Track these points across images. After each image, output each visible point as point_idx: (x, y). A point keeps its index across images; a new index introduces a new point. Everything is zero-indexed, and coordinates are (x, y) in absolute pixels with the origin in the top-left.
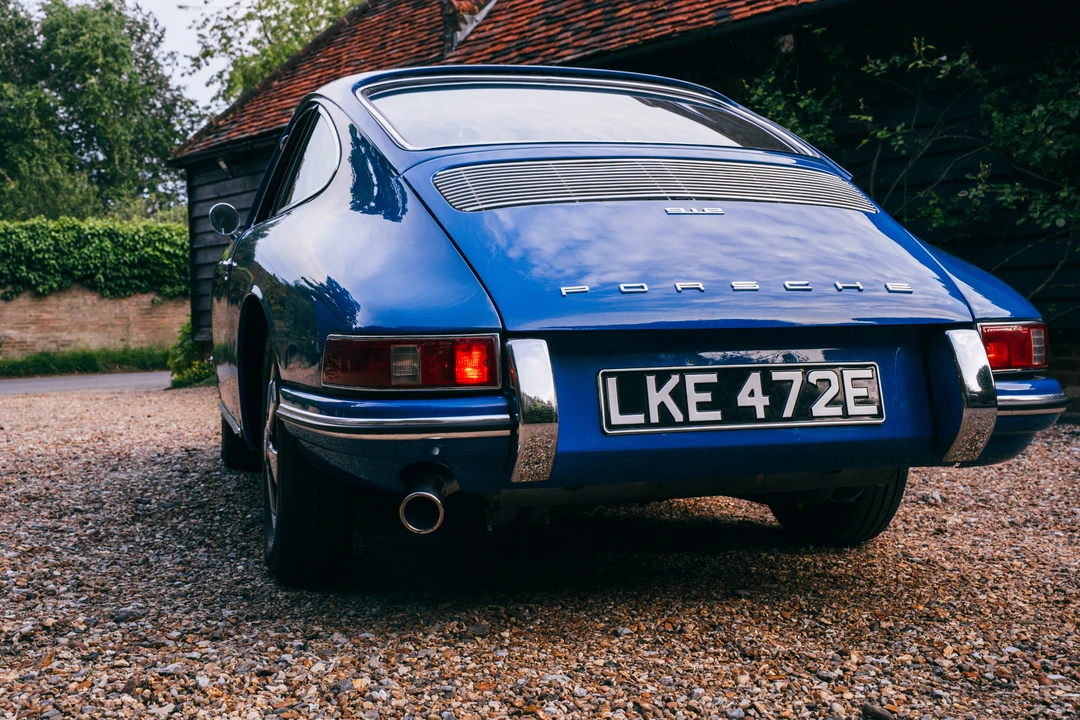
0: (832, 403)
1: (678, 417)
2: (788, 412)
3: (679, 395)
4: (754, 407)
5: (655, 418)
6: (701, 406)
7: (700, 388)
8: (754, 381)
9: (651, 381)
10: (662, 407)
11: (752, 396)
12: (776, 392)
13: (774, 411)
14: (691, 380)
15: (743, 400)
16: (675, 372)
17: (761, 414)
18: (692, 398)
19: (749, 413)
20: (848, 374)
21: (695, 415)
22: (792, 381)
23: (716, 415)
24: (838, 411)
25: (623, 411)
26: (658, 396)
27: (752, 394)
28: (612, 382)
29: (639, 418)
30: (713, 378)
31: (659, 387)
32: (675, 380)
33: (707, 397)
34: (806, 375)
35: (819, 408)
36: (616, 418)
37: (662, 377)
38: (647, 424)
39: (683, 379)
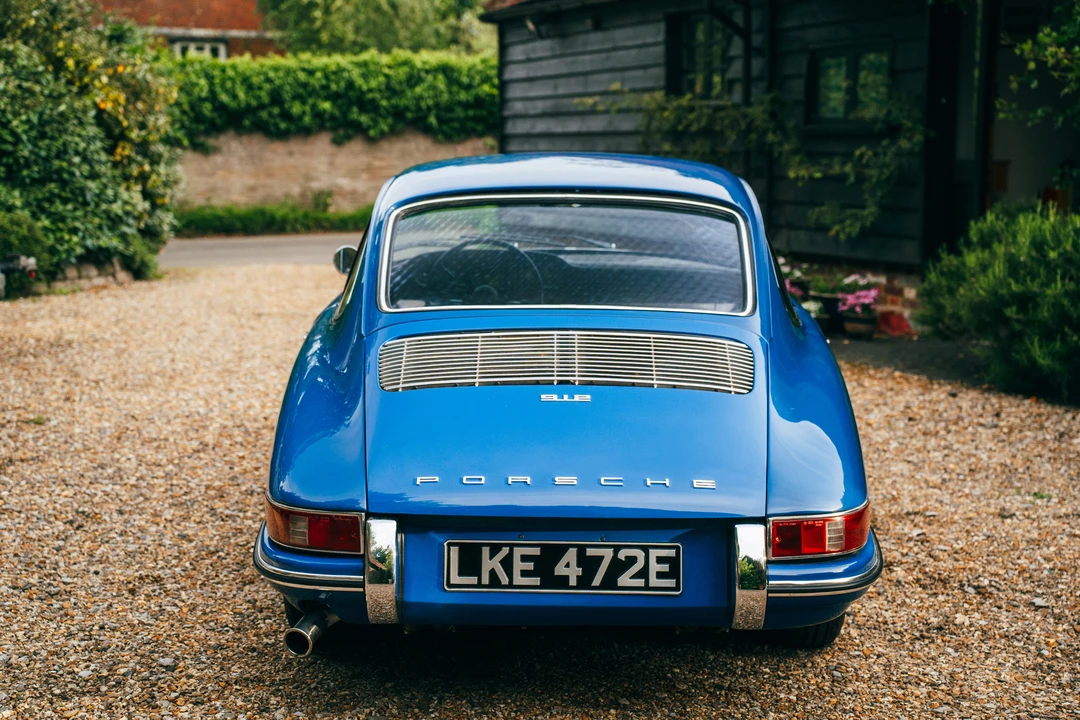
0: (635, 576)
1: (505, 580)
2: (597, 581)
3: (507, 563)
4: (568, 577)
5: (486, 580)
6: (524, 573)
7: (524, 558)
8: (571, 555)
9: (486, 551)
10: (493, 573)
11: (568, 567)
12: (589, 565)
13: (584, 581)
14: (518, 552)
15: (560, 570)
16: (506, 545)
17: (573, 582)
18: (519, 566)
19: (563, 582)
20: (654, 554)
21: (518, 580)
22: (603, 557)
23: (536, 581)
24: (640, 582)
25: (461, 573)
26: (490, 563)
27: (567, 565)
28: (455, 551)
29: (473, 580)
30: (536, 551)
31: (492, 556)
32: (505, 551)
33: (530, 566)
34: (616, 553)
35: (625, 580)
36: (455, 579)
37: (495, 550)
38: (479, 585)
39: (511, 551)
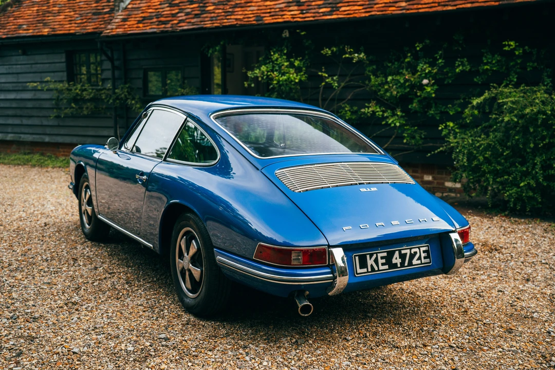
0: (418, 260)
1: (376, 269)
2: (406, 264)
3: (376, 261)
4: (397, 263)
5: (370, 270)
6: (383, 264)
7: (382, 258)
8: (397, 254)
9: (368, 256)
10: (372, 266)
11: (396, 260)
12: (403, 257)
13: (402, 264)
14: (380, 255)
15: (394, 261)
16: (375, 253)
17: (399, 265)
18: (381, 261)
19: (395, 266)
20: (422, 249)
21: (381, 267)
22: (407, 253)
23: (386, 267)
24: (419, 262)
25: (360, 268)
26: (370, 262)
27: (396, 259)
28: (357, 258)
29: (365, 270)
30: (385, 254)
31: (370, 259)
32: (375, 256)
33: (384, 261)
34: (411, 251)
35: (415, 262)
36: (359, 271)
37: (371, 255)
38: (368, 272)
39: (377, 255)
